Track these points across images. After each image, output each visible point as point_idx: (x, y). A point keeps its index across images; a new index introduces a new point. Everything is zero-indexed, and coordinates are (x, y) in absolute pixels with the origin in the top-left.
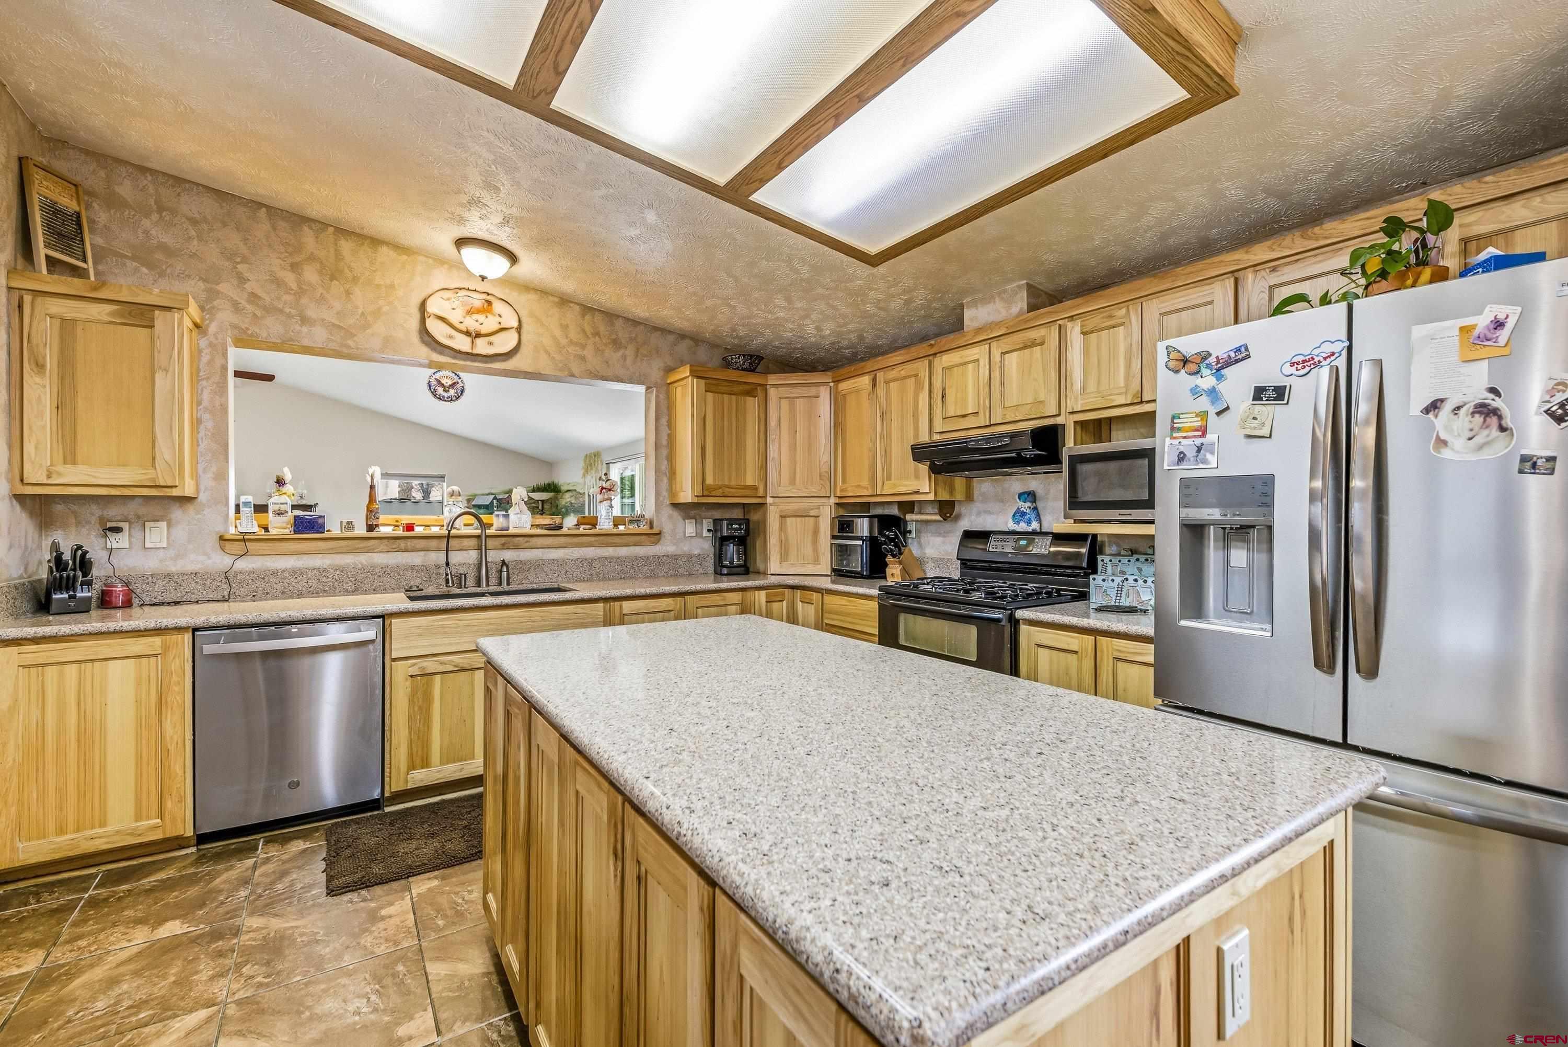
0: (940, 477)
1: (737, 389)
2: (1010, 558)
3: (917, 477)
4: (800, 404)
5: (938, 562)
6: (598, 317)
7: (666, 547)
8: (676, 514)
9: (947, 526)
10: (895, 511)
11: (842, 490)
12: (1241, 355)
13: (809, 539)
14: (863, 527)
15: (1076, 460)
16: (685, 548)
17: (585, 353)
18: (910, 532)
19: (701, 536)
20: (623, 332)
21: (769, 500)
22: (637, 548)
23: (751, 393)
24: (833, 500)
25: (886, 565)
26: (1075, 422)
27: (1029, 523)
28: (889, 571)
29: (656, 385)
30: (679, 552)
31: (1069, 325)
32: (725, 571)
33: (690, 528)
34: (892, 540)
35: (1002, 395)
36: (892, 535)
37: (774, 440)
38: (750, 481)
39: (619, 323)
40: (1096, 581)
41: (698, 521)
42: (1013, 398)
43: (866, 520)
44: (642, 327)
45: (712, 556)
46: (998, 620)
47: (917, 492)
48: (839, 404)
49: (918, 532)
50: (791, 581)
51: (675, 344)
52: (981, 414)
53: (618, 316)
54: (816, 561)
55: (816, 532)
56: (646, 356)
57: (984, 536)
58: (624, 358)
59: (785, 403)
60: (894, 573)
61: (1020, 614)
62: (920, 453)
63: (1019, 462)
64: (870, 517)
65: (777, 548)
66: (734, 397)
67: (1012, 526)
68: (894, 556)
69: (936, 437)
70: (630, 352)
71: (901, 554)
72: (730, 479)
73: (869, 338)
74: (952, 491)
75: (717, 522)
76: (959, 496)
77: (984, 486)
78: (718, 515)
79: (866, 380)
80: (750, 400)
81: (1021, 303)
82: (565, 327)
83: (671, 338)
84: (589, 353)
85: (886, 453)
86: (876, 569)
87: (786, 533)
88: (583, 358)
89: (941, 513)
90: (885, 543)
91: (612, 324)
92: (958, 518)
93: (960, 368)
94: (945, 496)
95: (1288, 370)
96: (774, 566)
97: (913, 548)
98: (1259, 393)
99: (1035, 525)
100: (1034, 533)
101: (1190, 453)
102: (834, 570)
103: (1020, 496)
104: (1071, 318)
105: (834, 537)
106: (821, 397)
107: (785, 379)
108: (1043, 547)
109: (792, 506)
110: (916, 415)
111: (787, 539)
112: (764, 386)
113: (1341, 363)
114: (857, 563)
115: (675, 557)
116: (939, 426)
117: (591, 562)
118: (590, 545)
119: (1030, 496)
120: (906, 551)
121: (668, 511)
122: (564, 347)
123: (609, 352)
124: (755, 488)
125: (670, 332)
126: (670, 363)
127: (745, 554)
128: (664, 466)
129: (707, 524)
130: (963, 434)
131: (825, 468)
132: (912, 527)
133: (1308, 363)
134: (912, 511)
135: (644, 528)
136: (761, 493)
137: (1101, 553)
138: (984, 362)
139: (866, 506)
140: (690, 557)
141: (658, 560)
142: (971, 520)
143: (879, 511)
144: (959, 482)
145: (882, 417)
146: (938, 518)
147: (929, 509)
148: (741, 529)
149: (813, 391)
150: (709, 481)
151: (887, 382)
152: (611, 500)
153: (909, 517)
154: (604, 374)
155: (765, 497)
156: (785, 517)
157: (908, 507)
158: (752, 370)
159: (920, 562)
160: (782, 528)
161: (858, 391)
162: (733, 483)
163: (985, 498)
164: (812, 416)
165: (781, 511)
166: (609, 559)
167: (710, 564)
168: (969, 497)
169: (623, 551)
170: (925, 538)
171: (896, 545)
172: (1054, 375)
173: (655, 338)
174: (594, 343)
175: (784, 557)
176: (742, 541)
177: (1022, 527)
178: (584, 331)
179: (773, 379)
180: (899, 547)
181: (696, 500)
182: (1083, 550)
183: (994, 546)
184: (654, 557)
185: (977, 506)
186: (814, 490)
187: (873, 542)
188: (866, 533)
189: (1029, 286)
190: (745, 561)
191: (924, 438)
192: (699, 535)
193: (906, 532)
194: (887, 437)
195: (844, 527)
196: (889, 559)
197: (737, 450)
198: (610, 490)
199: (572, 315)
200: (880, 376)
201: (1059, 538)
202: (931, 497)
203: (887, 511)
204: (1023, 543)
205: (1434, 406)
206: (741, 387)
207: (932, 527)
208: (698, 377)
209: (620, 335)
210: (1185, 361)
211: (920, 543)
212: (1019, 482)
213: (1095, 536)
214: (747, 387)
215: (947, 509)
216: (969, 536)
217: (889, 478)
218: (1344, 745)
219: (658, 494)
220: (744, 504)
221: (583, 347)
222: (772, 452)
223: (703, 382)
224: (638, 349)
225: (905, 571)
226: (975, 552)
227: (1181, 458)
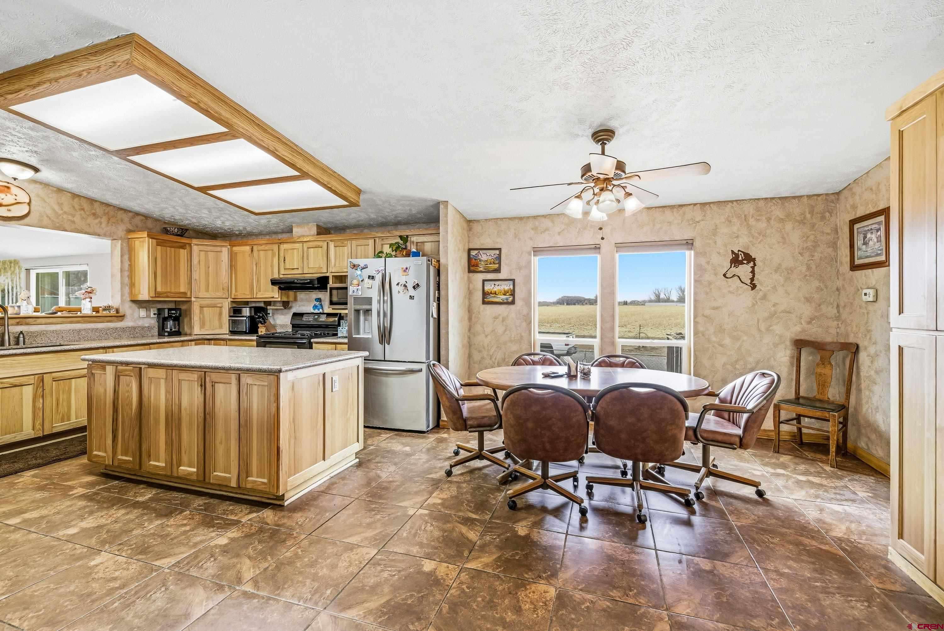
0: (283, 291)
1: (175, 245)
2: (312, 323)
3: (273, 291)
4: (211, 255)
5: (282, 326)
6: (83, 201)
7: (127, 323)
8: (134, 306)
9: (286, 311)
10: (262, 305)
11: (235, 296)
12: (366, 267)
13: (216, 318)
14: (246, 312)
15: (331, 289)
16: (140, 323)
17: (75, 219)
18: (269, 314)
19: (150, 317)
20: (99, 210)
21: (193, 299)
22: (109, 324)
23: (183, 247)
24: (230, 300)
25: (258, 328)
26: (333, 276)
27: (319, 310)
28: (259, 330)
29: (121, 238)
30: (136, 325)
31: (330, 243)
32: (166, 334)
33: (143, 313)
34: (261, 317)
35: (308, 263)
36: (261, 315)
37: (196, 271)
38: (182, 290)
39: (96, 205)
40: (340, 329)
41: (148, 309)
42: (311, 265)
43: (248, 309)
44: (112, 208)
45: (157, 327)
46: (305, 343)
47: (273, 297)
48: (233, 257)
49: (273, 314)
50: (208, 337)
51: (133, 217)
52: (300, 269)
53: (96, 201)
54: (221, 327)
55: (220, 314)
56: (114, 223)
57: (301, 315)
58: (101, 223)
59: (202, 254)
60: (262, 331)
61: (312, 340)
62: (274, 282)
63: (314, 288)
64: (250, 307)
65: (198, 322)
66: (173, 249)
67: (312, 311)
68: (262, 324)
69: (281, 276)
70: (104, 220)
71: (265, 322)
72: (171, 289)
73: (249, 229)
74: (288, 297)
75: (159, 310)
76: (291, 299)
77: (302, 295)
78: (160, 306)
79: (248, 248)
80: (182, 251)
81: (314, 230)
82: (60, 205)
83: (130, 214)
84: (77, 219)
85: (258, 281)
86: (253, 330)
87: (203, 314)
88: (73, 222)
89: (283, 306)
90: (258, 318)
91: (92, 204)
92: (291, 308)
93: (291, 251)
94: (285, 299)
95: (375, 272)
96: (197, 330)
97: (271, 320)
98: (369, 276)
99: (321, 311)
100: (320, 313)
101: (356, 291)
102: (230, 331)
103: (315, 299)
104: (331, 241)
105: (231, 316)
106: (223, 252)
107: (202, 242)
108: (323, 318)
109: (205, 302)
110: (272, 266)
111: (204, 317)
112: (190, 245)
113: (384, 272)
114: (244, 327)
115: (134, 328)
116: (282, 271)
117: (79, 331)
118: (78, 322)
119: (319, 300)
120: (268, 322)
121: (128, 305)
122: (60, 215)
123: (90, 220)
124: (185, 293)
125: (130, 211)
126: (131, 228)
127: (179, 325)
128: (126, 280)
129: (153, 311)
130: (293, 276)
131: (226, 285)
132: (270, 312)
133: (378, 272)
134: (270, 305)
135: (113, 312)
136: (189, 295)
137: (343, 319)
138: (300, 250)
139: (247, 303)
140: (143, 328)
141: (124, 329)
142: (297, 308)
143: (254, 305)
144: (291, 293)
145: (256, 265)
146: (282, 308)
147: (278, 304)
148: (176, 313)
149: (218, 249)
150: (159, 289)
151: (258, 251)
152: (91, 298)
153: (268, 307)
154: (88, 231)
155: (191, 298)
156: (203, 307)
157: (268, 303)
158: (181, 235)
159: (274, 327)
160: (201, 312)
161: (244, 252)
162: (173, 291)
163: (302, 300)
164: (218, 261)
165: (201, 304)
166: (92, 330)
167: (155, 331)
168: (295, 299)
169: (100, 326)
170: (276, 317)
171: (263, 319)
172: (325, 259)
173: (120, 214)
174: (81, 215)
175: (202, 325)
176: (177, 319)
177: (316, 311)
178: (74, 207)
179: (195, 241)
180: (264, 321)
181: (151, 299)
182: (336, 319)
183: (305, 318)
184: (120, 328)
185: (299, 303)
186: (219, 294)
187: (251, 318)
188: (248, 314)
189: (317, 225)
190: (179, 329)
191: (276, 276)
192: (148, 316)
193: (267, 314)
194: (258, 274)
195: (236, 311)
196: (260, 325)
197: (175, 274)
198: (91, 293)
199: (65, 199)
200: (255, 248)
201: (329, 315)
202: (279, 299)
203: (258, 305)
204: (316, 317)
205: (398, 284)
206: (177, 244)
207: (280, 311)
208: (152, 238)
209: (98, 210)
210: (354, 266)
211: (274, 319)
212: (315, 294)
213: (340, 314)
214: (181, 244)
215: (286, 305)
216: (295, 315)
217: (260, 291)
218: (385, 361)
219: (122, 295)
220: (175, 301)
221: (74, 216)
222: (195, 276)
223: (154, 241)
224: (109, 219)
225: (267, 330)
226: (297, 322)
227: (353, 291)
